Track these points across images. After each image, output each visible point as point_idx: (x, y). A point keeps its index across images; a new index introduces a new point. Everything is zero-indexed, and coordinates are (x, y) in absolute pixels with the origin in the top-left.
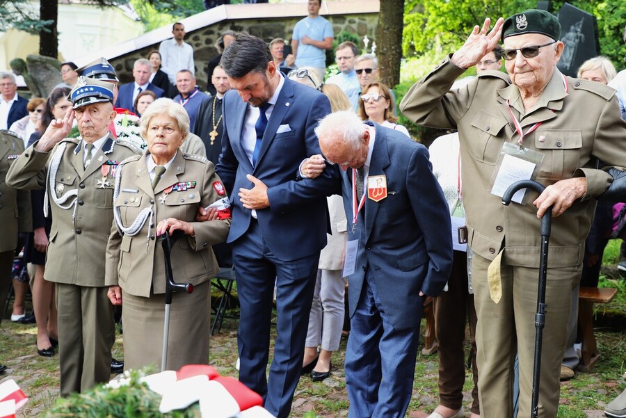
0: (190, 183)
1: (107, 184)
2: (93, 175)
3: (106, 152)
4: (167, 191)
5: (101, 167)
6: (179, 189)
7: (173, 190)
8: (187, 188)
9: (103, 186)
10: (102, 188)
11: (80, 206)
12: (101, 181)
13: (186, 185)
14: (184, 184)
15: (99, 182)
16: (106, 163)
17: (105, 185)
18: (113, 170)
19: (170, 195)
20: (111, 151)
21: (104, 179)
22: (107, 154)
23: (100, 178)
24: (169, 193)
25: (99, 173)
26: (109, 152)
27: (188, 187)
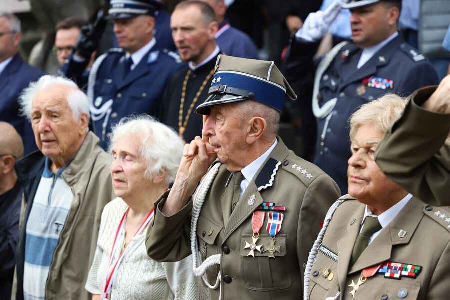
0: (410, 267)
1: (259, 248)
2: (239, 232)
3: (260, 189)
4: (366, 274)
5: (250, 217)
6: (388, 275)
7: (378, 274)
8: (402, 277)
9: (252, 253)
10: (251, 256)
11: (227, 285)
12: (251, 243)
13: (401, 269)
14: (400, 266)
15: (248, 246)
16: (260, 209)
17: (256, 251)
18: (270, 221)
19: (371, 282)
20: (271, 184)
21: (255, 240)
22: (262, 192)
23: (249, 237)
24: (369, 278)
25: (247, 229)
26: (265, 188)
27: (405, 273)
